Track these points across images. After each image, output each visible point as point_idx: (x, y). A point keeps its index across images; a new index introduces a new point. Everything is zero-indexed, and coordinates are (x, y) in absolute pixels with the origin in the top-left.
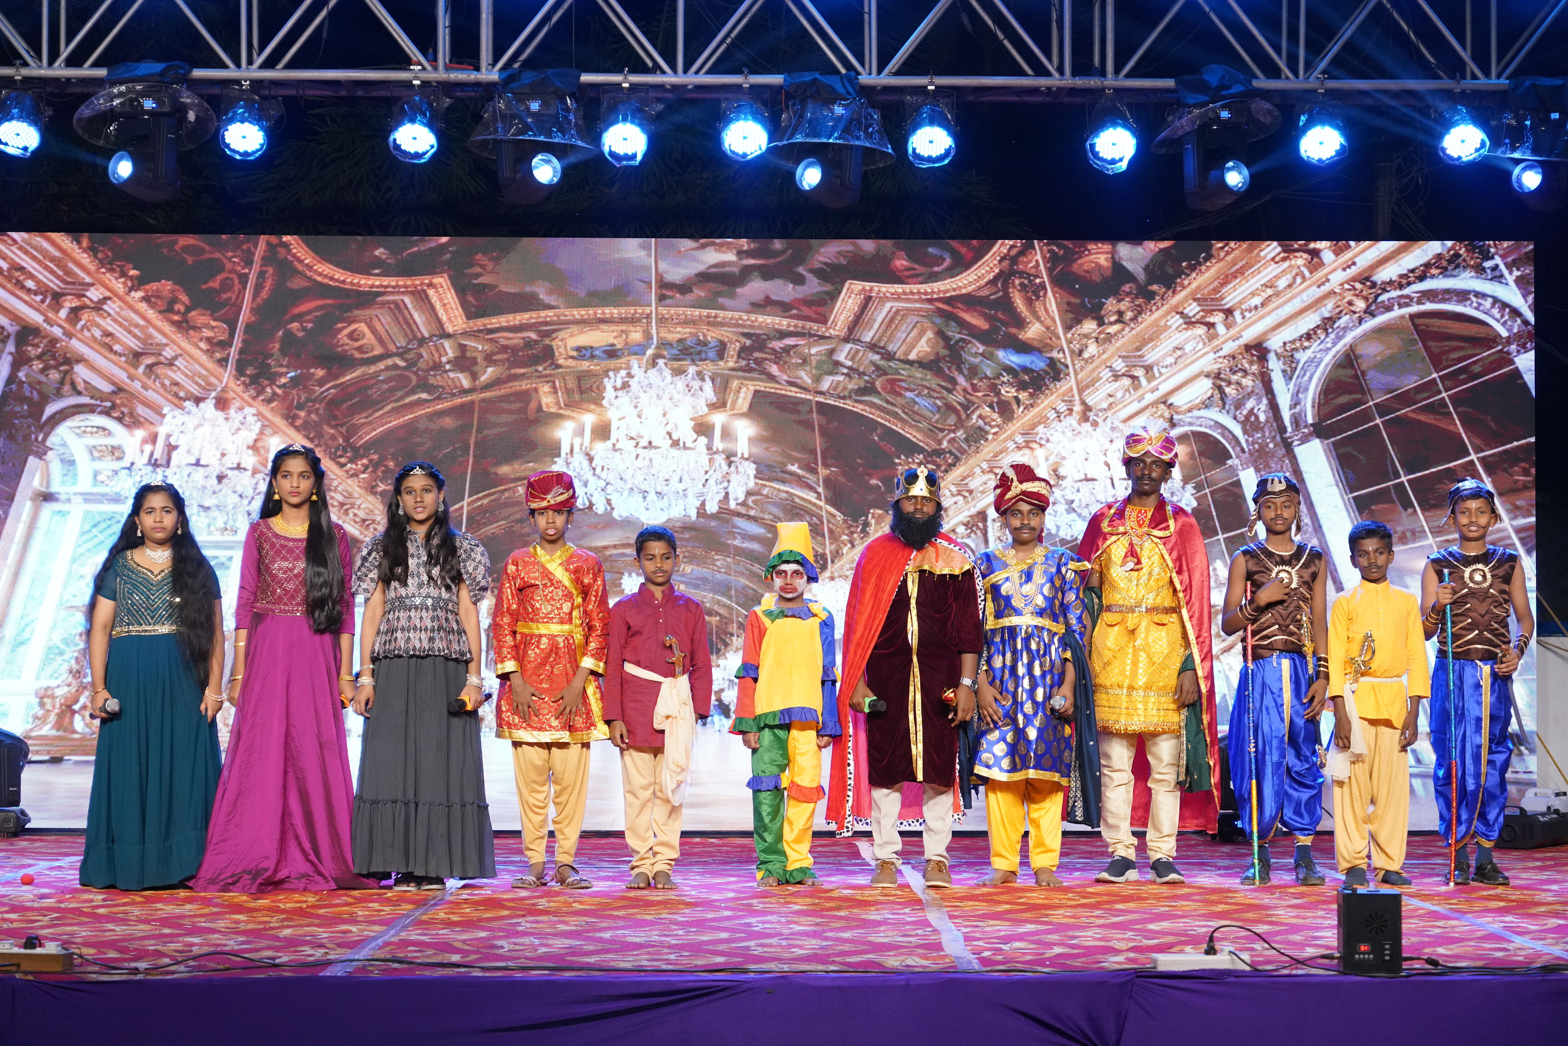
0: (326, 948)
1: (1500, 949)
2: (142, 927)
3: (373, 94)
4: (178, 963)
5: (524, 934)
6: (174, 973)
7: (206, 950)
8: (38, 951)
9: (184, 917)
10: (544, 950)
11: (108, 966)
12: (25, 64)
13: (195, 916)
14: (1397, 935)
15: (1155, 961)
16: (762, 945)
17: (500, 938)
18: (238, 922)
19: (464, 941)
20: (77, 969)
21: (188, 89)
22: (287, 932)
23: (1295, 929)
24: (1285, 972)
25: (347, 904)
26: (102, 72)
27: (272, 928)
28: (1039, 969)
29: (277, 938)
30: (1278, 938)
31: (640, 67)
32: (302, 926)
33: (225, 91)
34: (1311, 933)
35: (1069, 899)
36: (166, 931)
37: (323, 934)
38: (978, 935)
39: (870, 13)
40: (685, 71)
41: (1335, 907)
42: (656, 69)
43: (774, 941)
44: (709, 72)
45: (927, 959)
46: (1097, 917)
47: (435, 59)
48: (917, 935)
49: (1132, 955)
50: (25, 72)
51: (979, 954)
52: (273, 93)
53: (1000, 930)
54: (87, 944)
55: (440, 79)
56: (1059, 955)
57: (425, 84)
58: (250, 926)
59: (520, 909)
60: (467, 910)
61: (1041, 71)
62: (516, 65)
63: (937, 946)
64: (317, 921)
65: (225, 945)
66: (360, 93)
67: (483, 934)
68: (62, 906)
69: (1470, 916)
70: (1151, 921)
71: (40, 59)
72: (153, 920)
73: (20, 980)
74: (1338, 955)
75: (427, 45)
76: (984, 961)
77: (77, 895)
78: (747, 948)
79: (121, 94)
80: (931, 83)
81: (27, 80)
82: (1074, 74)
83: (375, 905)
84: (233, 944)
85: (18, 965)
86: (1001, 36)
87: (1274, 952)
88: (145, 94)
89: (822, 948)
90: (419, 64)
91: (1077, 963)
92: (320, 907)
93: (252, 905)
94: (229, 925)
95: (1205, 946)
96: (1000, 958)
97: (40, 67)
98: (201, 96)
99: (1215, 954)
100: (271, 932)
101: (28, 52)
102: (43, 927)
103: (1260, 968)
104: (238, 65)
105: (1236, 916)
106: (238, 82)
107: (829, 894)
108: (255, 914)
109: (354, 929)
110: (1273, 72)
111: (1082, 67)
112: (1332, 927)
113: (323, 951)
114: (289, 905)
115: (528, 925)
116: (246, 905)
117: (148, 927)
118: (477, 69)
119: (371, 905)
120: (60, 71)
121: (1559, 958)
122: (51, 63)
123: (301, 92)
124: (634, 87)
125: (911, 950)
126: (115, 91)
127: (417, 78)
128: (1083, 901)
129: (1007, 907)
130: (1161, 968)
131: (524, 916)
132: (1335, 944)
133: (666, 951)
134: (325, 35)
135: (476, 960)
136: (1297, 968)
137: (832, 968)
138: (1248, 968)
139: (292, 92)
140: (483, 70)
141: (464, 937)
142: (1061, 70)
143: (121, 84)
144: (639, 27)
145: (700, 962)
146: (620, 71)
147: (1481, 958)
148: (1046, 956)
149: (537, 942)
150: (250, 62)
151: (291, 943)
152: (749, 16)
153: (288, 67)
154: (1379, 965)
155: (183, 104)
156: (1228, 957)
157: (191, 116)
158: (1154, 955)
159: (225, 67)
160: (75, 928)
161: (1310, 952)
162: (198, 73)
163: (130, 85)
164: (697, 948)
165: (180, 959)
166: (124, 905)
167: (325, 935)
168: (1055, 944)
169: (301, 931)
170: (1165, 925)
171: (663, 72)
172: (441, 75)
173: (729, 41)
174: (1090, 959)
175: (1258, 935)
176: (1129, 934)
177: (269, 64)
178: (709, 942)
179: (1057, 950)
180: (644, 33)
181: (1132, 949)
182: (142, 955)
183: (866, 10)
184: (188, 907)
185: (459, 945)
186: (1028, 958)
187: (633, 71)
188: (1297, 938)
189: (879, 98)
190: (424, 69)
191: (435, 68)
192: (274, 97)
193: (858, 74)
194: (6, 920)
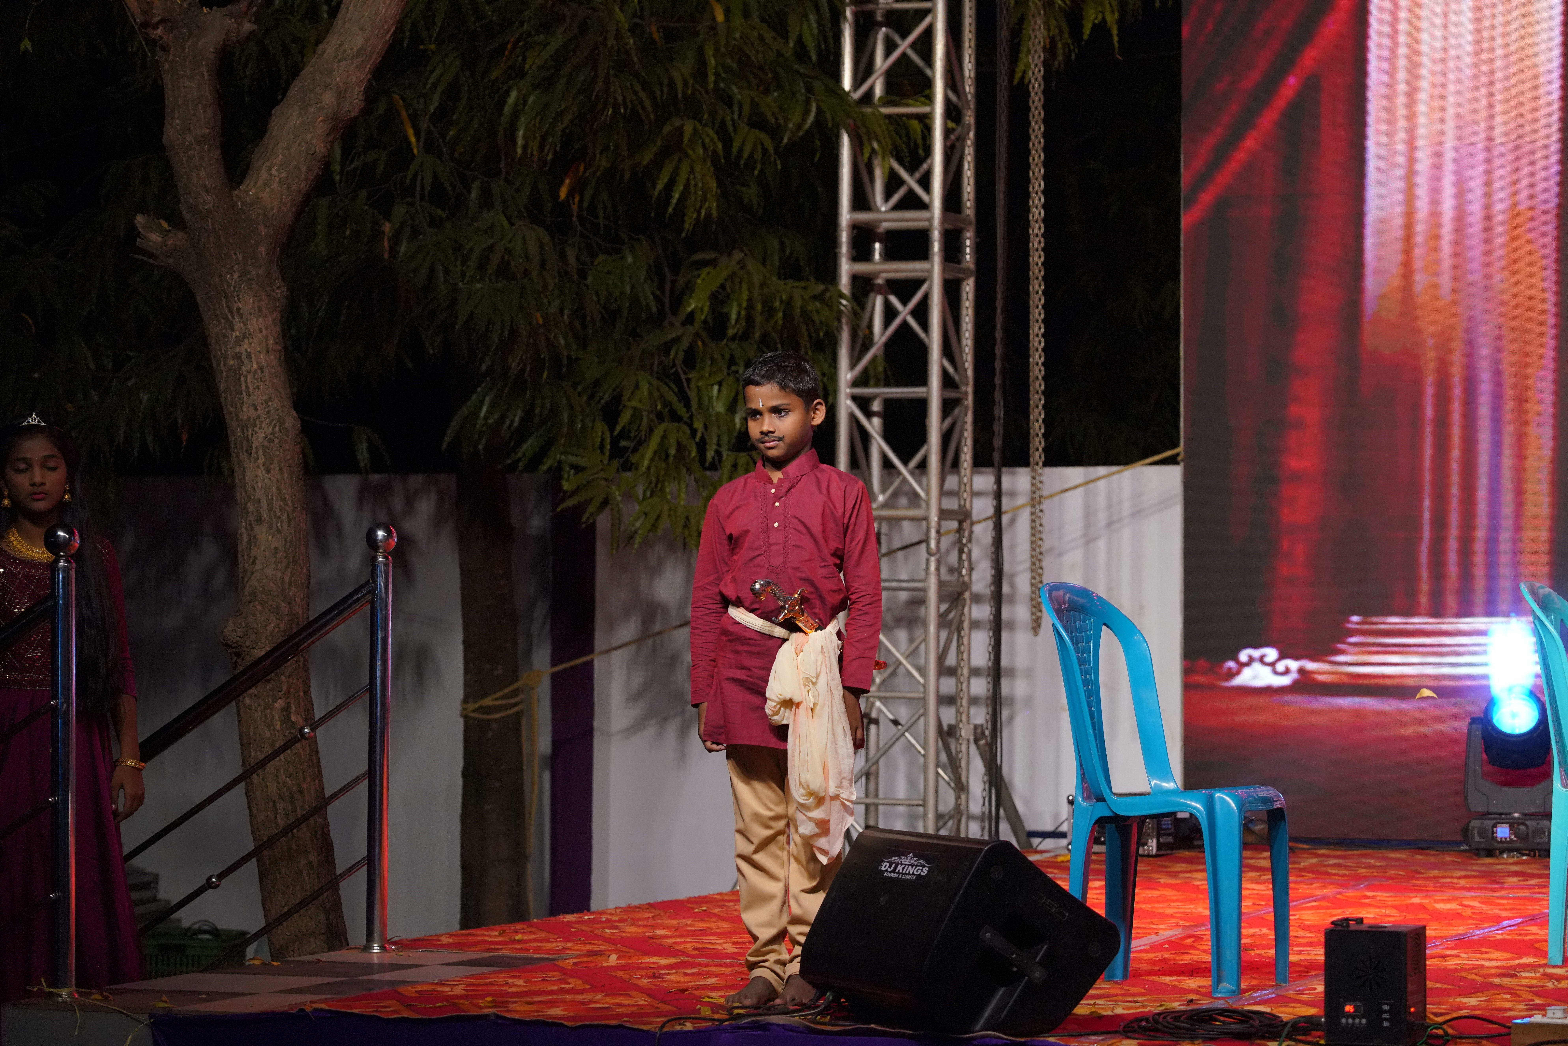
194: (1550, 977)
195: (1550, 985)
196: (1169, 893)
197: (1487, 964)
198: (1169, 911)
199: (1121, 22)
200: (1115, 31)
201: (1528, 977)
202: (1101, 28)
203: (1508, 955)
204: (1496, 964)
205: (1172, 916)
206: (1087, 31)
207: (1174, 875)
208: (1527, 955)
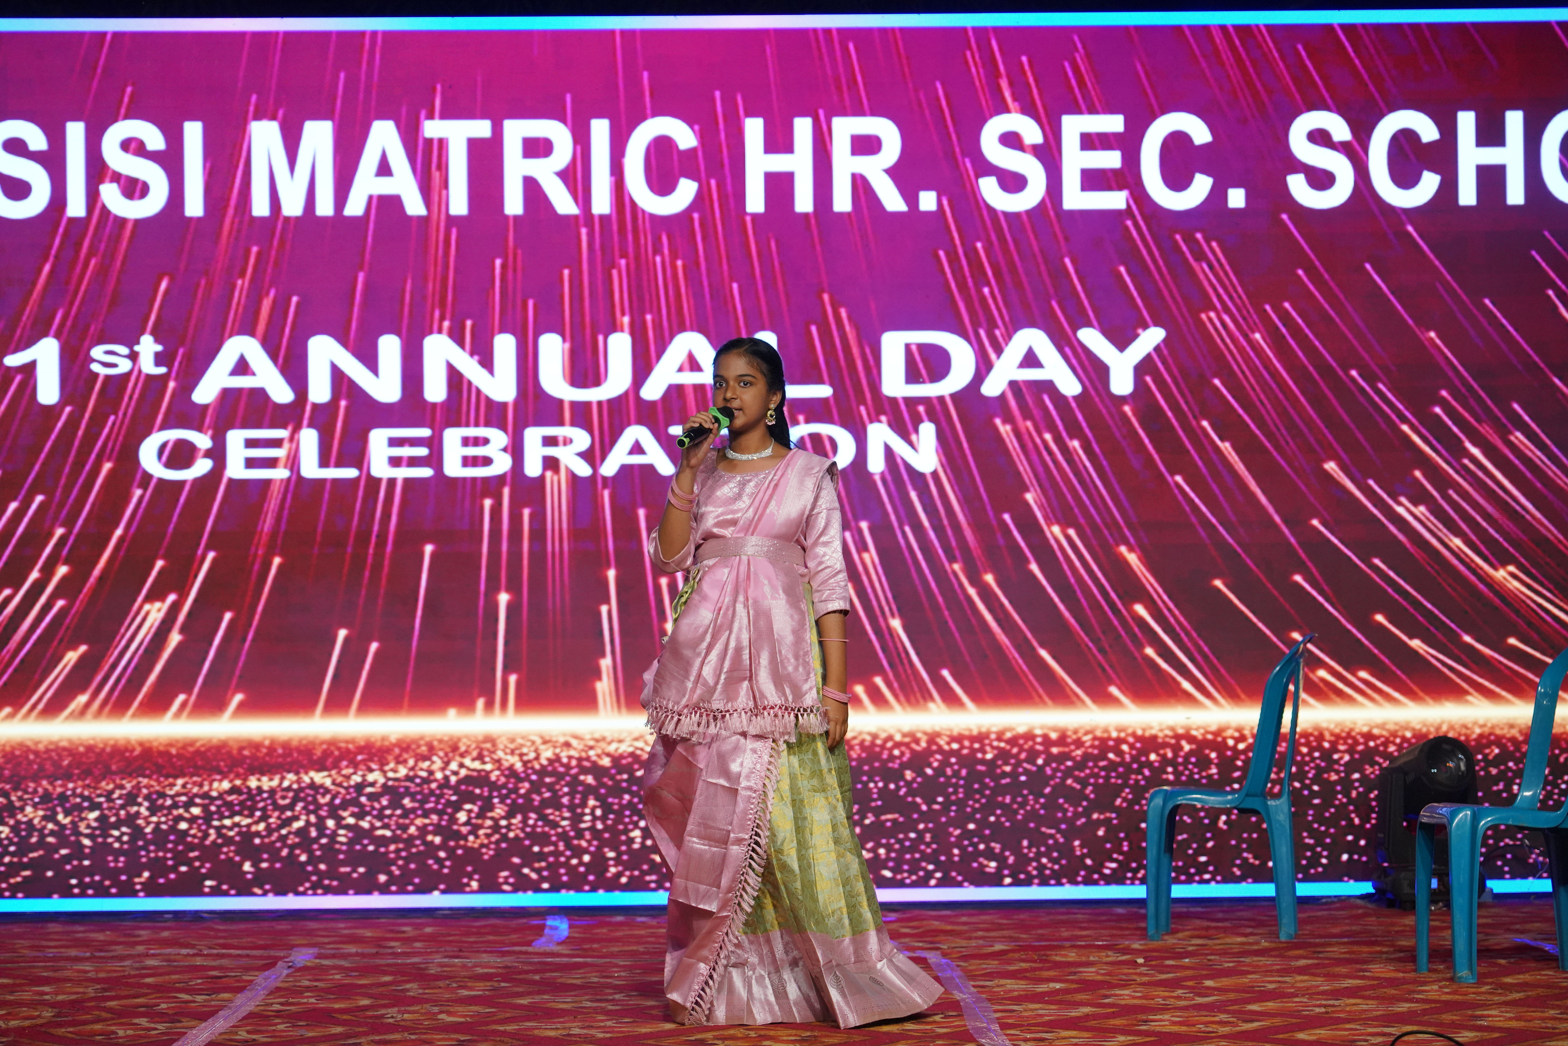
25: (100, 1020)
35: (1179, 998)
46: (1221, 1023)
59: (359, 1024)
60: (281, 1027)
70: (1301, 1028)
83: (143, 1021)
92: (60, 1025)
105: (1426, 1018)
119: (136, 1021)
128: (1200, 1000)
129: (1086, 1010)
131: (366, 1034)
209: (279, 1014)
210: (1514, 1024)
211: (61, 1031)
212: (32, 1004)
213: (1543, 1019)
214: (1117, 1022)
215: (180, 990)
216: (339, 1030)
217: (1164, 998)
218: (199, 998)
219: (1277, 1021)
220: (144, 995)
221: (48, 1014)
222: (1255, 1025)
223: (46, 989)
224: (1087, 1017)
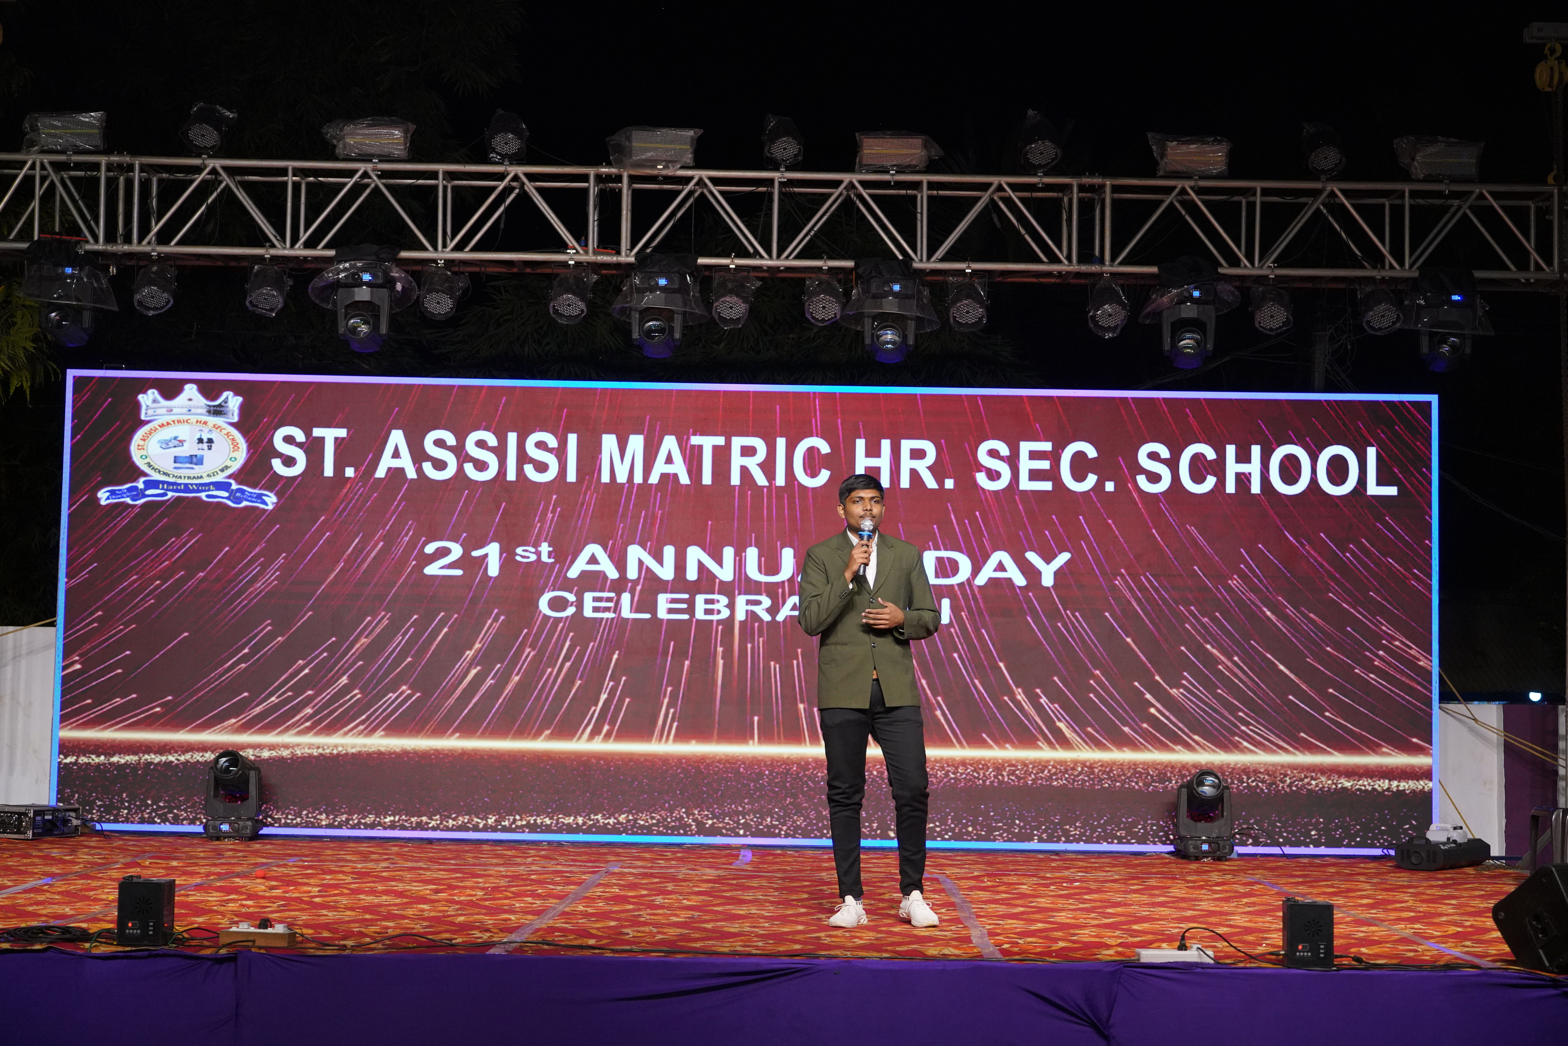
0: (491, 932)
1: (1410, 951)
2: (349, 913)
3: (539, 271)
4: (377, 942)
5: (645, 924)
6: (373, 949)
7: (398, 932)
8: (270, 930)
9: (381, 906)
10: (660, 937)
11: (323, 943)
12: (273, 246)
13: (390, 905)
14: (1330, 937)
15: (1139, 955)
16: (830, 936)
17: (626, 927)
18: (423, 910)
19: (598, 929)
20: (299, 945)
21: (396, 266)
22: (461, 919)
23: (1248, 931)
24: (1241, 965)
25: (507, 898)
26: (332, 253)
27: (449, 916)
28: (1048, 959)
29: (453, 924)
30: (1235, 938)
31: (743, 253)
32: (472, 914)
33: (425, 268)
34: (1261, 935)
35: (1071, 904)
36: (367, 916)
37: (489, 921)
38: (998, 931)
39: (922, 213)
40: (779, 256)
41: (1281, 914)
42: (756, 254)
43: (839, 933)
44: (797, 257)
45: (960, 949)
46: (1093, 918)
47: (586, 245)
48: (951, 930)
49: (1120, 949)
50: (273, 252)
51: (1000, 946)
52: (462, 269)
53: (1016, 928)
54: (307, 926)
55: (590, 261)
56: (1063, 949)
57: (578, 264)
58: (433, 914)
59: (642, 904)
60: (600, 904)
61: (1055, 260)
62: (649, 250)
63: (967, 940)
64: (484, 911)
65: (413, 929)
66: (528, 270)
67: (613, 923)
68: (287, 895)
69: (1387, 923)
70: (1135, 923)
71: (285, 242)
72: (358, 908)
73: (255, 953)
74: (1283, 952)
75: (580, 234)
76: (1004, 952)
77: (299, 888)
78: (819, 938)
79: (345, 270)
80: (969, 267)
81: (274, 258)
82: (1080, 261)
83: (529, 899)
84: (418, 928)
85: (254, 941)
86: (1023, 231)
87: (1232, 949)
88: (364, 270)
89: (877, 939)
90: (574, 248)
91: (1078, 955)
92: (486, 900)
93: (434, 897)
94: (416, 913)
95: (1178, 943)
96: (1016, 949)
97: (285, 248)
98: (407, 272)
99: (1186, 950)
100: (449, 919)
101: (276, 237)
102: (272, 912)
103: (1221, 961)
104: (435, 248)
105: (1201, 920)
106: (435, 261)
107: (882, 897)
108: (436, 904)
109: (513, 917)
110: (1235, 262)
111: (1086, 256)
112: (1278, 930)
113: (489, 934)
114: (462, 898)
115: (648, 917)
116: (428, 897)
117: (353, 913)
118: (618, 253)
119: (526, 899)
120: (299, 251)
121: (1457, 958)
122: (293, 245)
123: (483, 269)
124: (738, 267)
125: (947, 942)
126: (341, 267)
127: (571, 259)
128: (1081, 906)
129: (1021, 909)
130: (1143, 960)
131: (644, 909)
132: (1281, 944)
133: (755, 939)
134: (502, 226)
135: (608, 944)
136: (1250, 962)
137: (885, 955)
138: (1212, 962)
139: (477, 269)
140: (623, 254)
141: (598, 925)
142: (1069, 258)
143: (346, 261)
144: (743, 222)
145: (782, 949)
146: (728, 256)
147: (1396, 956)
148: (1053, 948)
149: (655, 930)
150: (445, 246)
151: (464, 928)
152: (828, 214)
153: (473, 250)
154: (1315, 961)
155: (393, 277)
156: (1196, 953)
157: (399, 287)
158: (1138, 950)
159: (426, 249)
160: (297, 913)
161: (1261, 950)
162: (404, 254)
163: (353, 262)
164: (779, 938)
165: (378, 939)
166: (335, 895)
167: (490, 922)
168: (1060, 940)
169: (472, 919)
170: (1146, 926)
171: (762, 257)
172: (591, 258)
173: (812, 233)
174: (1088, 952)
175: (1219, 935)
176: (1118, 933)
177: (459, 247)
178: (788, 933)
179: (1061, 944)
180: (747, 226)
181: (1120, 945)
182: (348, 935)
183: (919, 210)
184: (384, 898)
185: (594, 932)
186: (1039, 950)
187: (738, 256)
188: (1250, 938)
189: (928, 278)
190: (577, 252)
191: (586, 252)
192: (463, 273)
193: (912, 259)
194: (244, 906)
195: (244, 910)
196: (36, 860)
197: (210, 899)
198: (36, 871)
199: (31, 387)
200: (28, 392)
201: (232, 906)
202: (20, 390)
203: (222, 894)
204: (215, 899)
205: (36, 873)
206: (12, 391)
207: (40, 850)
208: (232, 894)
209: (600, 897)
210: (1248, 924)
211: (487, 903)
212: (472, 888)
213: (1263, 922)
214: (1038, 916)
215: (549, 883)
216: (631, 907)
217: (1063, 904)
218: (559, 888)
219: (1123, 919)
220: (531, 885)
221: (480, 893)
222: (1111, 920)
223: (480, 880)
224: (1022, 913)
